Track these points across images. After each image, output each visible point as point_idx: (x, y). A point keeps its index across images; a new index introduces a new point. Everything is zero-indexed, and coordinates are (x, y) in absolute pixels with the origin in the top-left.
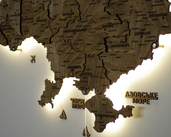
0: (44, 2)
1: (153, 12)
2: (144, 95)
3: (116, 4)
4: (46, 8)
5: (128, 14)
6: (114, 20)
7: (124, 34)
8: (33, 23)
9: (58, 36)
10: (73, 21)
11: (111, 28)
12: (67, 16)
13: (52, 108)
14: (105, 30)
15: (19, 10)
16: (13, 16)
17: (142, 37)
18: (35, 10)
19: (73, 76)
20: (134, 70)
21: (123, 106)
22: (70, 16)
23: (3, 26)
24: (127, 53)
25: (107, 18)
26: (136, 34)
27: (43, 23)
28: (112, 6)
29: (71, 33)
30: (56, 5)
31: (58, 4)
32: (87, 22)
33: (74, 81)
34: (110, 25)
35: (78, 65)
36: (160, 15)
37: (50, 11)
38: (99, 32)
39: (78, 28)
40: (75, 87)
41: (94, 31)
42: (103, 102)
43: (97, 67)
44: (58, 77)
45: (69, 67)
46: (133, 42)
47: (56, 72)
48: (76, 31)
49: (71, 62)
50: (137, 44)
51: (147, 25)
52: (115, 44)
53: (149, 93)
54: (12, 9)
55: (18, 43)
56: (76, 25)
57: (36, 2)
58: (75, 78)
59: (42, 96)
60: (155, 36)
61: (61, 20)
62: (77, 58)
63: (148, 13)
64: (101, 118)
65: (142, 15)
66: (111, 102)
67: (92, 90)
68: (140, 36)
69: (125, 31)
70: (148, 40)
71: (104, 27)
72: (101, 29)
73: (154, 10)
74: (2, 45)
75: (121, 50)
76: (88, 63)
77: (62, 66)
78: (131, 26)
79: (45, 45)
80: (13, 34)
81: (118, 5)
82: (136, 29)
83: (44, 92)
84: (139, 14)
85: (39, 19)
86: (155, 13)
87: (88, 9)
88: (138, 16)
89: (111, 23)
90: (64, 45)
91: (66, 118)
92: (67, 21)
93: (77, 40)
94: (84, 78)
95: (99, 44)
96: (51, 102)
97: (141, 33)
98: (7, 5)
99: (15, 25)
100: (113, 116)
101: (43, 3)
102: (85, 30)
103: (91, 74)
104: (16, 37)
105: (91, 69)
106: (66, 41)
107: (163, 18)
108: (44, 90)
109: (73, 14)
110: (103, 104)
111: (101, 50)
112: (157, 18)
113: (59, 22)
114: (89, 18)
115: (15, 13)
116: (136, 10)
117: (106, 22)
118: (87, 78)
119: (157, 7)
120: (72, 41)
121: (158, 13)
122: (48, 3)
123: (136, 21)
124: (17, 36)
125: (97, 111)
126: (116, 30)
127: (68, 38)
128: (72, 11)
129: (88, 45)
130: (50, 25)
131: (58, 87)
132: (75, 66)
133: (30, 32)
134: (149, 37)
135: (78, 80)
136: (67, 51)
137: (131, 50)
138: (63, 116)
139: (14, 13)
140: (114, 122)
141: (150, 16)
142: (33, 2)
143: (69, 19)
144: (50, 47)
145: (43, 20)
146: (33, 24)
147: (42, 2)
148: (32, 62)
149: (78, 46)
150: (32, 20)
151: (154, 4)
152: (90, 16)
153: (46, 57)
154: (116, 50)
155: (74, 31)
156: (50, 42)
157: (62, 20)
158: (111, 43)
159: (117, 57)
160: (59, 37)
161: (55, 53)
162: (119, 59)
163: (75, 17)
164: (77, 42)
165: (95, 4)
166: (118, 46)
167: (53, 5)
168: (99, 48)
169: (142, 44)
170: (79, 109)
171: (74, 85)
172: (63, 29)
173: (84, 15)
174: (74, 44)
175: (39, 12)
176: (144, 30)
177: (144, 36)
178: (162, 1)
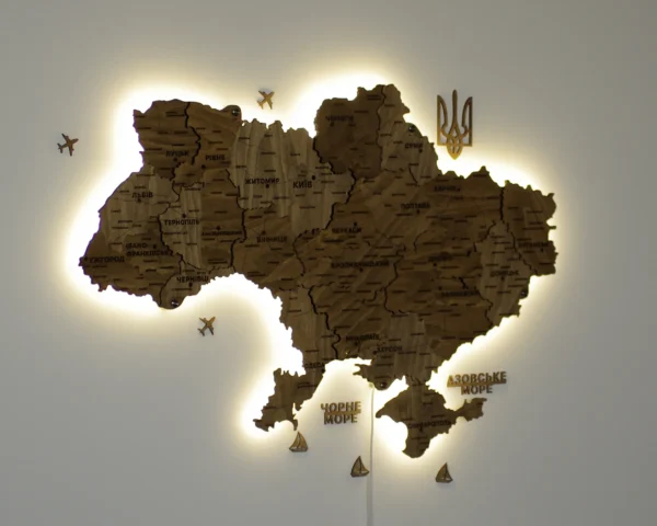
0: (277, 198)
2: (482, 378)
3: (451, 219)
5: (477, 239)
8: (247, 242)
9: (318, 275)
11: (448, 263)
12: (344, 234)
13: (295, 429)
14: (435, 265)
15: (197, 211)
16: (175, 222)
17: (503, 279)
19: (355, 357)
20: (485, 335)
21: (466, 400)
22: (352, 234)
23: (129, 246)
24: (473, 306)
25: (439, 243)
26: (493, 275)
27: (276, 245)
28: (444, 221)
29: (352, 269)
30: (308, 207)
31: (314, 207)
32: (391, 250)
33: (357, 365)
34: (445, 257)
35: (370, 333)
36: (536, 245)
38: (418, 268)
39: (369, 259)
40: (360, 377)
42: (424, 400)
43: (413, 335)
44: (314, 361)
45: (348, 339)
46: (486, 287)
47: (306, 352)
48: (366, 265)
49: (353, 327)
52: (449, 291)
53: (491, 374)
54: (174, 207)
55: (190, 289)
56: (365, 254)
57: (251, 197)
58: (359, 360)
61: (327, 241)
62: (370, 320)
63: (518, 240)
64: (421, 430)
65: (505, 243)
68: (499, 277)
70: (513, 284)
71: (434, 259)
72: (425, 263)
73: (526, 237)
75: (463, 302)
76: (391, 328)
77: (325, 337)
78: (484, 260)
80: (171, 267)
81: (457, 222)
82: (493, 265)
83: (270, 398)
84: (499, 240)
85: (265, 236)
86: (529, 242)
87: (392, 224)
88: (496, 243)
89: (447, 253)
90: (335, 293)
91: (305, 450)
92: (343, 244)
93: (369, 284)
94: (385, 357)
95: (420, 291)
96: (290, 417)
97: (503, 274)
98: (150, 195)
99: (183, 245)
100: (444, 421)
101: (274, 201)
102: (386, 264)
103: (400, 348)
104: (184, 274)
105: (401, 340)
106: (339, 285)
107: (542, 250)
108: (272, 393)
109: (359, 230)
110: (424, 404)
111: (425, 301)
112: (532, 250)
113: (323, 245)
114: (396, 241)
115: (184, 216)
116: (493, 233)
117: (437, 250)
118: (390, 357)
120: (355, 285)
121: (533, 241)
123: (494, 253)
124: (186, 271)
125: (411, 419)
126: (457, 267)
127: (343, 280)
128: (355, 224)
129: (396, 294)
130: (298, 250)
131: (313, 382)
134: (517, 279)
135: (368, 362)
137: (482, 302)
139: (179, 217)
140: (447, 432)
141: (520, 246)
143: (349, 241)
145: (275, 239)
146: (247, 246)
147: (270, 199)
148: (202, 332)
149: (371, 296)
151: (527, 226)
152: (397, 237)
154: (452, 301)
155: (360, 266)
157: (333, 241)
158: (440, 288)
159: (454, 314)
160: (320, 278)
161: (304, 311)
162: (458, 317)
163: (363, 238)
164: (368, 288)
165: (408, 215)
166: (454, 294)
167: (301, 207)
169: (504, 290)
172: (330, 261)
173: (384, 235)
174: (359, 292)
175: (265, 220)
176: (508, 267)
177: (507, 278)
178: (539, 223)
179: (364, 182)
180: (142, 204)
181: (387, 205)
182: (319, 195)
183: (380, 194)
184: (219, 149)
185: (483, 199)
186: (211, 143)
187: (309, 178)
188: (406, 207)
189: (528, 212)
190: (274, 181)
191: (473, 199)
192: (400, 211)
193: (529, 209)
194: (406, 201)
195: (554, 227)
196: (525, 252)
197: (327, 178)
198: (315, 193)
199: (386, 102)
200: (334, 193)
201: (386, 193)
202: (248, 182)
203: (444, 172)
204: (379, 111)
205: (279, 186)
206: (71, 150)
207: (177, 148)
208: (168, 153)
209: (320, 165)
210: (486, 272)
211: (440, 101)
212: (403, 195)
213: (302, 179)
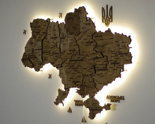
0: (57, 42)
1: (120, 52)
2: (117, 97)
3: (100, 46)
4: (58, 46)
5: (107, 52)
6: (99, 55)
7: (105, 63)
8: (50, 55)
9: (66, 63)
10: (75, 55)
11: (98, 60)
12: (71, 51)
13: (63, 106)
14: (94, 61)
15: (41, 47)
16: (37, 50)
17: (115, 65)
18: (51, 47)
19: (76, 87)
20: (111, 83)
21: (105, 104)
22: (73, 52)
23: (30, 56)
24: (107, 74)
25: (95, 54)
26: (112, 64)
27: (56, 55)
28: (98, 47)
29: (74, 62)
30: (64, 44)
31: (66, 44)
32: (84, 56)
33: (76, 90)
34: (97, 58)
35: (79, 80)
36: (124, 54)
37: (61, 48)
38: (91, 61)
39: (78, 59)
41: (88, 61)
42: (93, 102)
43: (90, 82)
44: (67, 88)
45: (73, 82)
46: (110, 68)
47: (65, 85)
49: (74, 78)
50: (112, 69)
51: (117, 59)
52: (100, 69)
53: (119, 96)
54: (36, 46)
55: (40, 67)
56: (77, 57)
57: (52, 42)
58: (77, 88)
59: (56, 99)
60: (122, 65)
61: (68, 54)
62: (78, 77)
63: (118, 52)
64: (93, 111)
65: (115, 53)
66: (98, 102)
67: (87, 95)
68: (114, 65)
69: (106, 62)
70: (118, 67)
72: (92, 60)
73: (121, 51)
74: (30, 68)
75: (104, 72)
76: (84, 79)
77: (69, 81)
78: (109, 59)
79: (58, 68)
80: (37, 61)
81: (101, 47)
82: (112, 61)
83: (57, 96)
84: (113, 52)
85: (54, 53)
86: (122, 53)
87: (84, 48)
88: (112, 53)
89: (98, 57)
90: (70, 68)
91: (71, 112)
92: (71, 54)
93: (78, 66)
94: (83, 88)
95: (91, 69)
96: (62, 102)
97: (115, 63)
98: (33, 43)
99: (38, 55)
100: (99, 109)
102: (82, 60)
103: (86, 86)
104: (39, 63)
105: (86, 83)
106: (71, 66)
107: (126, 55)
108: (58, 95)
109: (75, 50)
110: (94, 103)
111: (92, 72)
112: (123, 55)
113: (67, 55)
114: (85, 53)
115: (38, 48)
116: (111, 50)
117: (95, 56)
118: (84, 88)
119: (123, 49)
120: (75, 67)
121: (123, 52)
122: (59, 43)
123: (112, 57)
124: (39, 62)
125: (90, 107)
126: (100, 61)
127: (72, 65)
128: (74, 49)
129: (84, 69)
130: (61, 56)
132: (77, 81)
133: (49, 60)
134: (119, 65)
135: (79, 89)
136: (72, 72)
137: (109, 72)
138: (70, 111)
139: (37, 48)
140: (100, 113)
141: (119, 54)
142: (50, 42)
143: (73, 53)
144: (61, 70)
145: (56, 53)
147: (56, 43)
148: (49, 78)
149: (79, 70)
150: (49, 53)
151: (121, 47)
153: (59, 76)
154: (101, 72)
155: (76, 61)
156: (61, 67)
157: (69, 54)
158: (97, 68)
159: (101, 76)
161: (64, 73)
162: (103, 77)
163: (76, 52)
164: (78, 67)
165: (88, 45)
167: (63, 44)
168: (91, 71)
169: (115, 69)
170: (79, 106)
171: (76, 92)
172: (69, 59)
173: (82, 52)
174: (76, 68)
175: (54, 49)
176: (116, 61)
177: (116, 65)
178: (125, 46)
179: (77, 36)
180: (31, 45)
181: (82, 43)
182: (67, 41)
183: (81, 39)
184: (44, 30)
185: (109, 39)
186: (43, 29)
187: (65, 36)
188: (87, 43)
189: (121, 43)
190: (56, 38)
191: (106, 39)
192: (85, 44)
193: (122, 42)
194: (87, 41)
195: (131, 47)
196: (120, 56)
197: (69, 36)
198: (66, 40)
199: (81, 12)
200: (70, 40)
201: (82, 39)
202: (51, 38)
203: (98, 32)
204: (79, 15)
205: (57, 39)
206: (25, 33)
207: (38, 31)
208: (36, 32)
209: (67, 32)
210: (110, 63)
211: (103, 9)
212: (86, 39)
213: (63, 37)
